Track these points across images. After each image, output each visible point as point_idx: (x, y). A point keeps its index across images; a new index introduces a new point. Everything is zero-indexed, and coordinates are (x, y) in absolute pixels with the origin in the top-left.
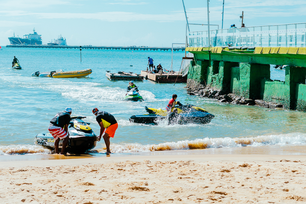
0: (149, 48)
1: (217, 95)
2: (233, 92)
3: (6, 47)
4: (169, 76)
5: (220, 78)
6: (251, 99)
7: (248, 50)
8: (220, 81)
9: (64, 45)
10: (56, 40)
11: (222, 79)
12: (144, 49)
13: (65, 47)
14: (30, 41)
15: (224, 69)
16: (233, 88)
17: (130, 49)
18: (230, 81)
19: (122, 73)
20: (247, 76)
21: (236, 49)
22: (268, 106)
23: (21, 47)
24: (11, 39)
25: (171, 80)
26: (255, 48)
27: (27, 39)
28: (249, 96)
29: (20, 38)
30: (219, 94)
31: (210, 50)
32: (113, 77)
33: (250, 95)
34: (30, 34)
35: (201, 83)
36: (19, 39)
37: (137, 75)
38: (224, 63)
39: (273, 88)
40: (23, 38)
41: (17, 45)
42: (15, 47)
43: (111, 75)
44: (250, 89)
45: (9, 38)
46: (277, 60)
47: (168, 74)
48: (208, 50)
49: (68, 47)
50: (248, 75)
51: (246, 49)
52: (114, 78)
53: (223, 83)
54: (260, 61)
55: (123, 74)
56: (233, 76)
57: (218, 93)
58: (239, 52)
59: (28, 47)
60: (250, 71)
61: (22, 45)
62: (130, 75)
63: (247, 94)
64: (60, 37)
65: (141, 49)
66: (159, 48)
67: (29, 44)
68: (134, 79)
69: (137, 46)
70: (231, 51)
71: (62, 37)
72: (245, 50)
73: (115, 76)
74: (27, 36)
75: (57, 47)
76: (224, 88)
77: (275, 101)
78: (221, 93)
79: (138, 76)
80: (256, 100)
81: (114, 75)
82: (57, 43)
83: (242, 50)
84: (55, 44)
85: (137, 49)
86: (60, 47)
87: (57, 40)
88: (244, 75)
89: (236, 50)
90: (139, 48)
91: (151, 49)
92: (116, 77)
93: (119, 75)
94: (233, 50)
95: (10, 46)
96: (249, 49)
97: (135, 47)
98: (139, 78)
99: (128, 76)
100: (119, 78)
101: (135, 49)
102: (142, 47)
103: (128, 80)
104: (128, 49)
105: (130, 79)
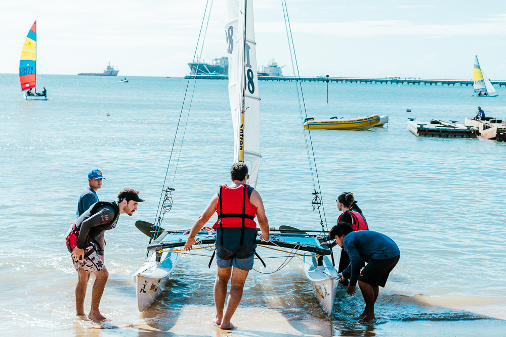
0: (422, 81)
3: (185, 78)
9: (278, 75)
10: (265, 68)
12: (414, 82)
13: (280, 79)
14: (223, 68)
19: (438, 123)
23: (209, 78)
24: (193, 66)
27: (218, 66)
29: (208, 63)
32: (422, 131)
34: (223, 58)
36: (205, 66)
37: (466, 128)
40: (211, 64)
41: (202, 75)
42: (200, 78)
43: (419, 126)
45: (189, 64)
49: (285, 79)
52: (424, 133)
55: (441, 124)
59: (220, 78)
61: (210, 75)
62: (453, 127)
64: (271, 62)
65: (409, 82)
66: (440, 82)
67: (221, 73)
68: (462, 134)
69: (402, 78)
71: (276, 62)
74: (219, 61)
75: (268, 79)
79: (468, 129)
81: (424, 127)
82: (267, 72)
84: (264, 74)
85: (402, 82)
86: (273, 79)
87: (267, 66)
90: (405, 81)
91: (426, 82)
92: (427, 130)
93: (433, 126)
95: (190, 77)
97: (398, 79)
98: (470, 132)
99: (450, 128)
100: (434, 133)
101: (397, 82)
102: (410, 80)
103: (449, 136)
104: (386, 81)
105: (453, 134)
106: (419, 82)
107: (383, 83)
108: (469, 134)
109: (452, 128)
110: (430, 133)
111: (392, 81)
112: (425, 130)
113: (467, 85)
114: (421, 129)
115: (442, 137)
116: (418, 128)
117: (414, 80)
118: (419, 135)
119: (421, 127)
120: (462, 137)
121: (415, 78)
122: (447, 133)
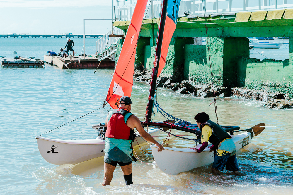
1: (167, 82)
2: (189, 78)
4: (81, 60)
5: (170, 60)
6: (226, 86)
7: (222, 18)
8: (168, 63)
11: (172, 61)
12: (25, 37)
15: (175, 48)
16: (189, 73)
17: (9, 37)
18: (184, 63)
20: (218, 54)
21: (200, 17)
22: (259, 95)
25: (84, 66)
26: (236, 14)
28: (222, 83)
30: (171, 82)
31: (154, 22)
32: (5, 63)
33: (224, 81)
35: (137, 68)
38: (175, 39)
39: (264, 71)
43: (3, 60)
44: (223, 73)
46: (271, 30)
47: (80, 58)
48: (151, 22)
50: (221, 53)
51: (220, 16)
53: (174, 67)
54: (239, 33)
55: (20, 59)
56: (189, 57)
57: (169, 80)
58: (206, 21)
60: (222, 49)
63: (219, 79)
65: (22, 36)
68: (33, 65)
69: (18, 34)
70: (192, 21)
72: (218, 19)
73: (7, 62)
76: (175, 73)
77: (267, 89)
78: (173, 80)
79: (37, 61)
80: (233, 89)
81: (7, 60)
83: (211, 19)
85: (18, 36)
88: (214, 54)
89: (200, 20)
90: (20, 36)
91: (32, 36)
92: (9, 63)
94: (195, 20)
96: (225, 16)
97: (15, 35)
98: (39, 63)
99: (25, 61)
100: (14, 65)
101: (15, 36)
102: (22, 35)
103: (24, 66)
104: (7, 36)
105: (27, 65)
106: (28, 36)
107: (5, 37)
108: (38, 65)
109: (26, 61)
110: (11, 65)
111: (11, 36)
112: (7, 63)
113: (58, 37)
114: (4, 62)
115: (19, 67)
116: (2, 61)
117: (25, 35)
118: (4, 67)
119: (4, 61)
120: (33, 67)
121: (26, 34)
122: (23, 65)
